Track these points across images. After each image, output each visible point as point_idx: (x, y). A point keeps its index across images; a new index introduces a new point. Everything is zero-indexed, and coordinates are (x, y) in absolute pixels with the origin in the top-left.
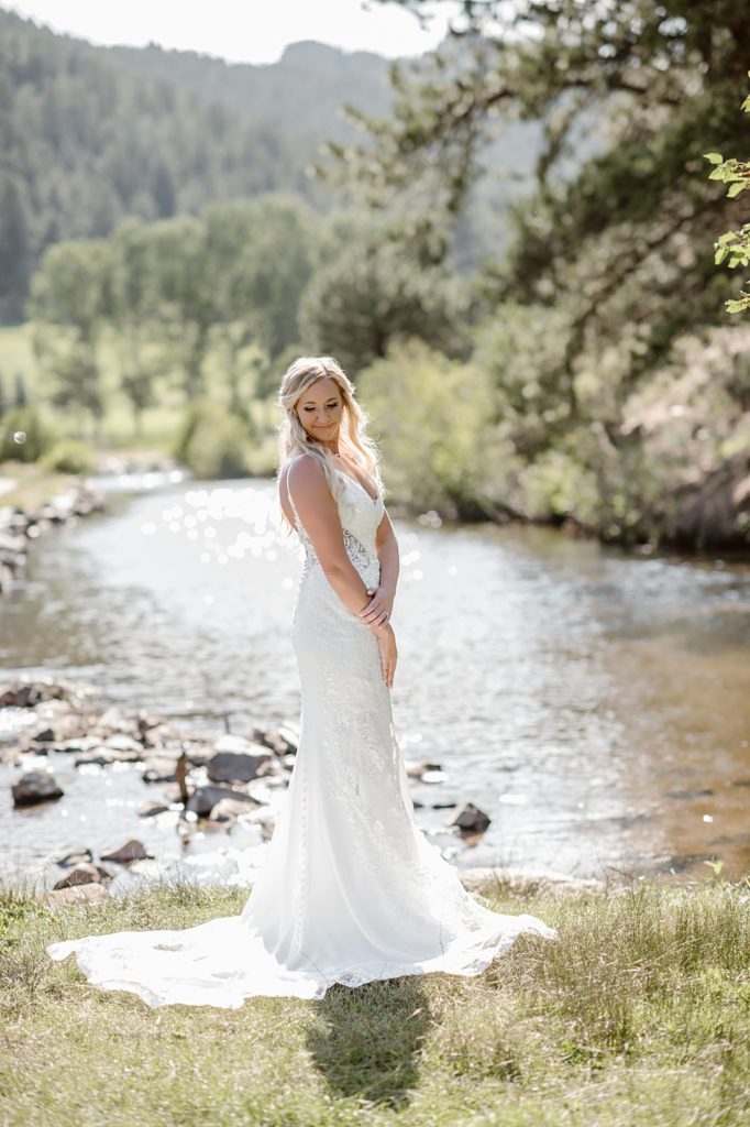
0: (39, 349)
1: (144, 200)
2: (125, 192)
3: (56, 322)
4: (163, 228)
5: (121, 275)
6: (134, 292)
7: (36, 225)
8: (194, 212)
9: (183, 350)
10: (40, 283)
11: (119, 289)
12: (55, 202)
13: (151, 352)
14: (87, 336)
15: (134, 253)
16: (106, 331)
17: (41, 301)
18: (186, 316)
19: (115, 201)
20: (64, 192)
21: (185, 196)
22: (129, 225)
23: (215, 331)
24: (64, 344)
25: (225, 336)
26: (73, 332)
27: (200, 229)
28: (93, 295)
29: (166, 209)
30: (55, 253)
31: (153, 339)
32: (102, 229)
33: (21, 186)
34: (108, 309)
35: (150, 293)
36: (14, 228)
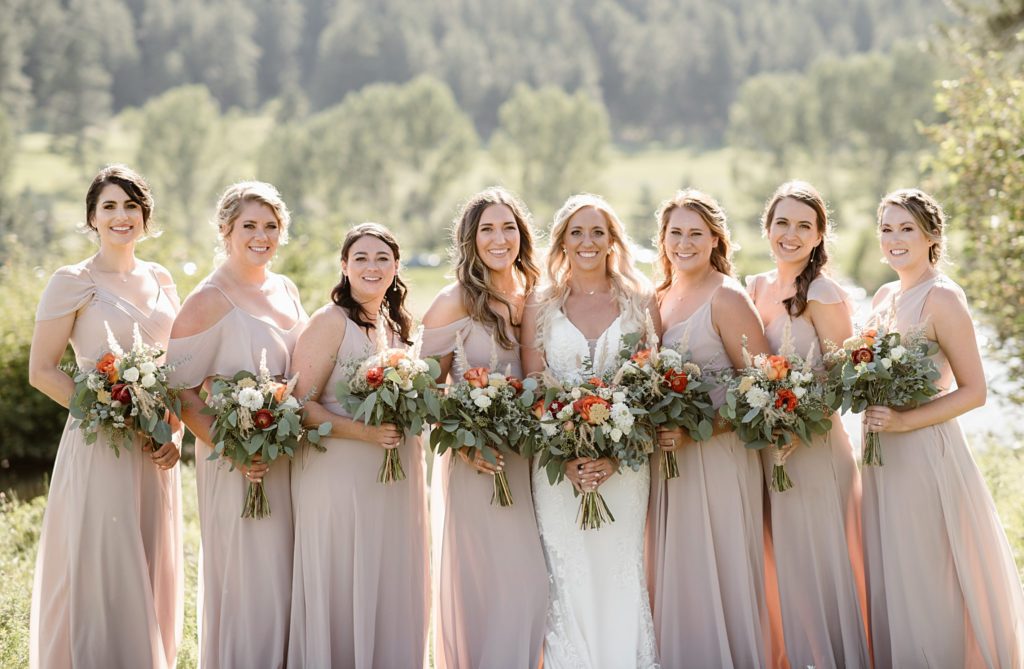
0: (736, 175)
1: (845, 33)
2: (826, 24)
3: (753, 148)
4: (857, 61)
5: (814, 107)
6: (825, 120)
7: (739, 54)
8: (886, 50)
9: (870, 176)
10: (739, 112)
11: (812, 119)
12: (760, 34)
13: (842, 178)
14: (780, 163)
15: (826, 84)
16: (798, 157)
17: (740, 130)
18: (874, 144)
19: (816, 33)
20: (768, 25)
21: (884, 30)
22: (827, 60)
23: (901, 158)
24: (759, 170)
25: (912, 164)
26: (769, 157)
27: (888, 64)
28: (788, 124)
29: (865, 44)
30: (753, 85)
31: (844, 166)
32: (799, 65)
33: (728, 18)
34: (801, 138)
35: (839, 123)
36: (720, 60)
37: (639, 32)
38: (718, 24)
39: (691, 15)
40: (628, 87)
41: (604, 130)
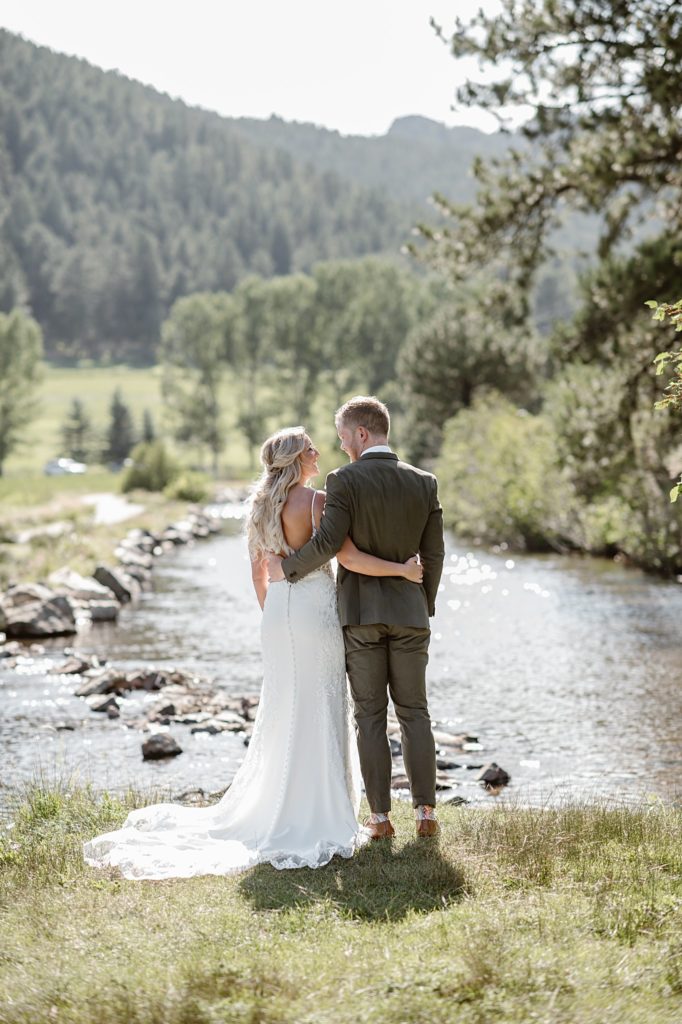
0: (167, 389)
1: (264, 257)
2: (246, 250)
3: (181, 365)
4: (278, 283)
5: (242, 325)
6: (253, 339)
7: (167, 278)
8: (306, 270)
9: (293, 394)
10: (169, 330)
11: (238, 338)
12: (183, 257)
13: (265, 394)
14: (208, 380)
15: (253, 305)
16: (227, 375)
17: (170, 347)
18: (298, 363)
19: (237, 258)
20: (191, 249)
21: (299, 255)
22: (251, 282)
23: (323, 376)
24: (189, 385)
25: (332, 381)
26: (197, 374)
27: (312, 286)
28: (217, 340)
29: (282, 267)
30: (183, 304)
31: (267, 382)
32: (225, 284)
33: (153, 241)
34: (228, 356)
35: (266, 342)
36: (146, 280)
37: (69, 255)
38: (144, 248)
39: (118, 239)
40: (59, 306)
41: (39, 348)
